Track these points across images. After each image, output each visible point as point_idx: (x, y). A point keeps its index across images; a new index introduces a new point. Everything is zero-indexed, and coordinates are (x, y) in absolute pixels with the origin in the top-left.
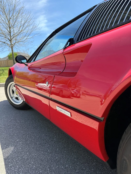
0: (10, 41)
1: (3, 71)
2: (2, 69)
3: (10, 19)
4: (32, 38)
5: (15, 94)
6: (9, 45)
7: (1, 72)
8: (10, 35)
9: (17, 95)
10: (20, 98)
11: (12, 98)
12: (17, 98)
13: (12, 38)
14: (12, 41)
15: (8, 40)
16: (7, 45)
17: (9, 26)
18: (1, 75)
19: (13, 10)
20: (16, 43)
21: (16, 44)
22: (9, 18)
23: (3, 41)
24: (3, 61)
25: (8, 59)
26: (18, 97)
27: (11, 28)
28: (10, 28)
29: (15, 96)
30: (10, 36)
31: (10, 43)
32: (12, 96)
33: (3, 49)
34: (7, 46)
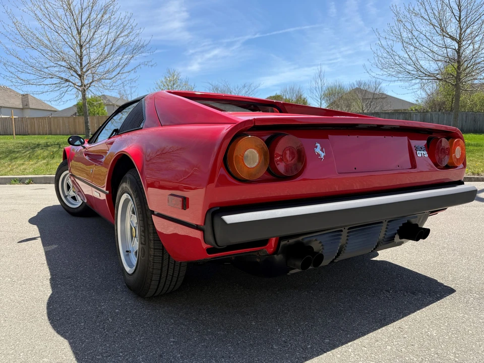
0: (80, 76)
1: (60, 147)
2: (56, 143)
3: (83, 26)
4: (133, 72)
5: (72, 190)
6: (76, 86)
7: (55, 150)
8: (81, 64)
9: (75, 192)
10: (79, 198)
11: (66, 197)
12: (74, 198)
13: (84, 70)
14: (85, 77)
15: (76, 75)
16: (73, 85)
17: (80, 42)
18: (53, 157)
19: (90, 8)
20: (93, 81)
21: (93, 84)
22: (80, 24)
23: (63, 75)
24: (63, 118)
25: (77, 114)
26: (75, 195)
27: (84, 48)
28: (81, 46)
29: (72, 193)
30: (79, 65)
31: (80, 81)
32: (67, 195)
33: (63, 94)
34: (71, 88)
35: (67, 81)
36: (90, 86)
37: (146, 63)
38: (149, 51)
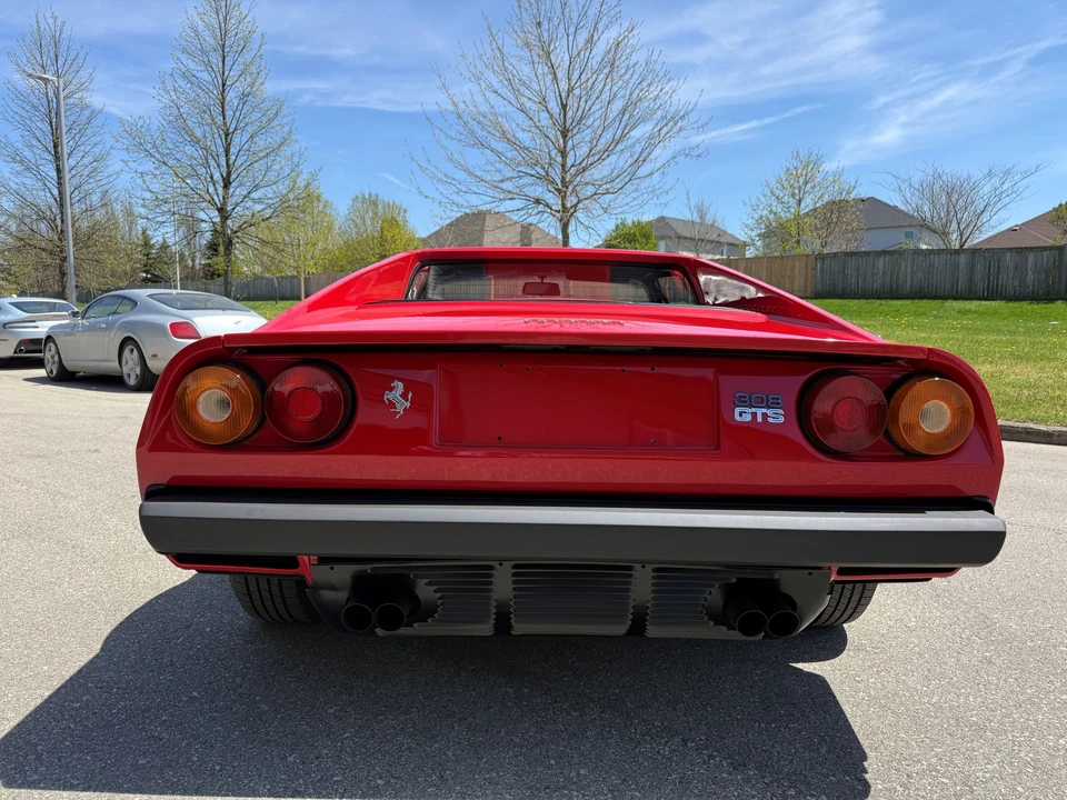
6: (554, 212)
14: (568, 192)
16: (548, 210)
23: (531, 192)
31: (560, 202)
35: (538, 202)
36: (575, 211)
37: (687, 152)
38: (695, 126)
